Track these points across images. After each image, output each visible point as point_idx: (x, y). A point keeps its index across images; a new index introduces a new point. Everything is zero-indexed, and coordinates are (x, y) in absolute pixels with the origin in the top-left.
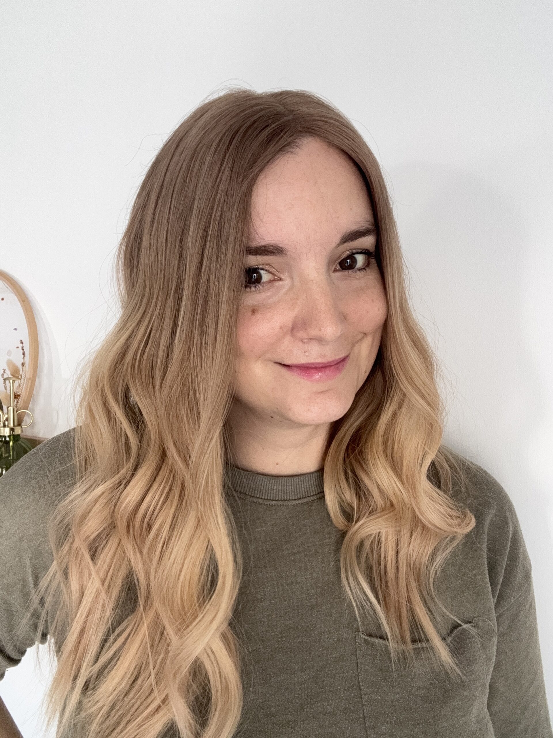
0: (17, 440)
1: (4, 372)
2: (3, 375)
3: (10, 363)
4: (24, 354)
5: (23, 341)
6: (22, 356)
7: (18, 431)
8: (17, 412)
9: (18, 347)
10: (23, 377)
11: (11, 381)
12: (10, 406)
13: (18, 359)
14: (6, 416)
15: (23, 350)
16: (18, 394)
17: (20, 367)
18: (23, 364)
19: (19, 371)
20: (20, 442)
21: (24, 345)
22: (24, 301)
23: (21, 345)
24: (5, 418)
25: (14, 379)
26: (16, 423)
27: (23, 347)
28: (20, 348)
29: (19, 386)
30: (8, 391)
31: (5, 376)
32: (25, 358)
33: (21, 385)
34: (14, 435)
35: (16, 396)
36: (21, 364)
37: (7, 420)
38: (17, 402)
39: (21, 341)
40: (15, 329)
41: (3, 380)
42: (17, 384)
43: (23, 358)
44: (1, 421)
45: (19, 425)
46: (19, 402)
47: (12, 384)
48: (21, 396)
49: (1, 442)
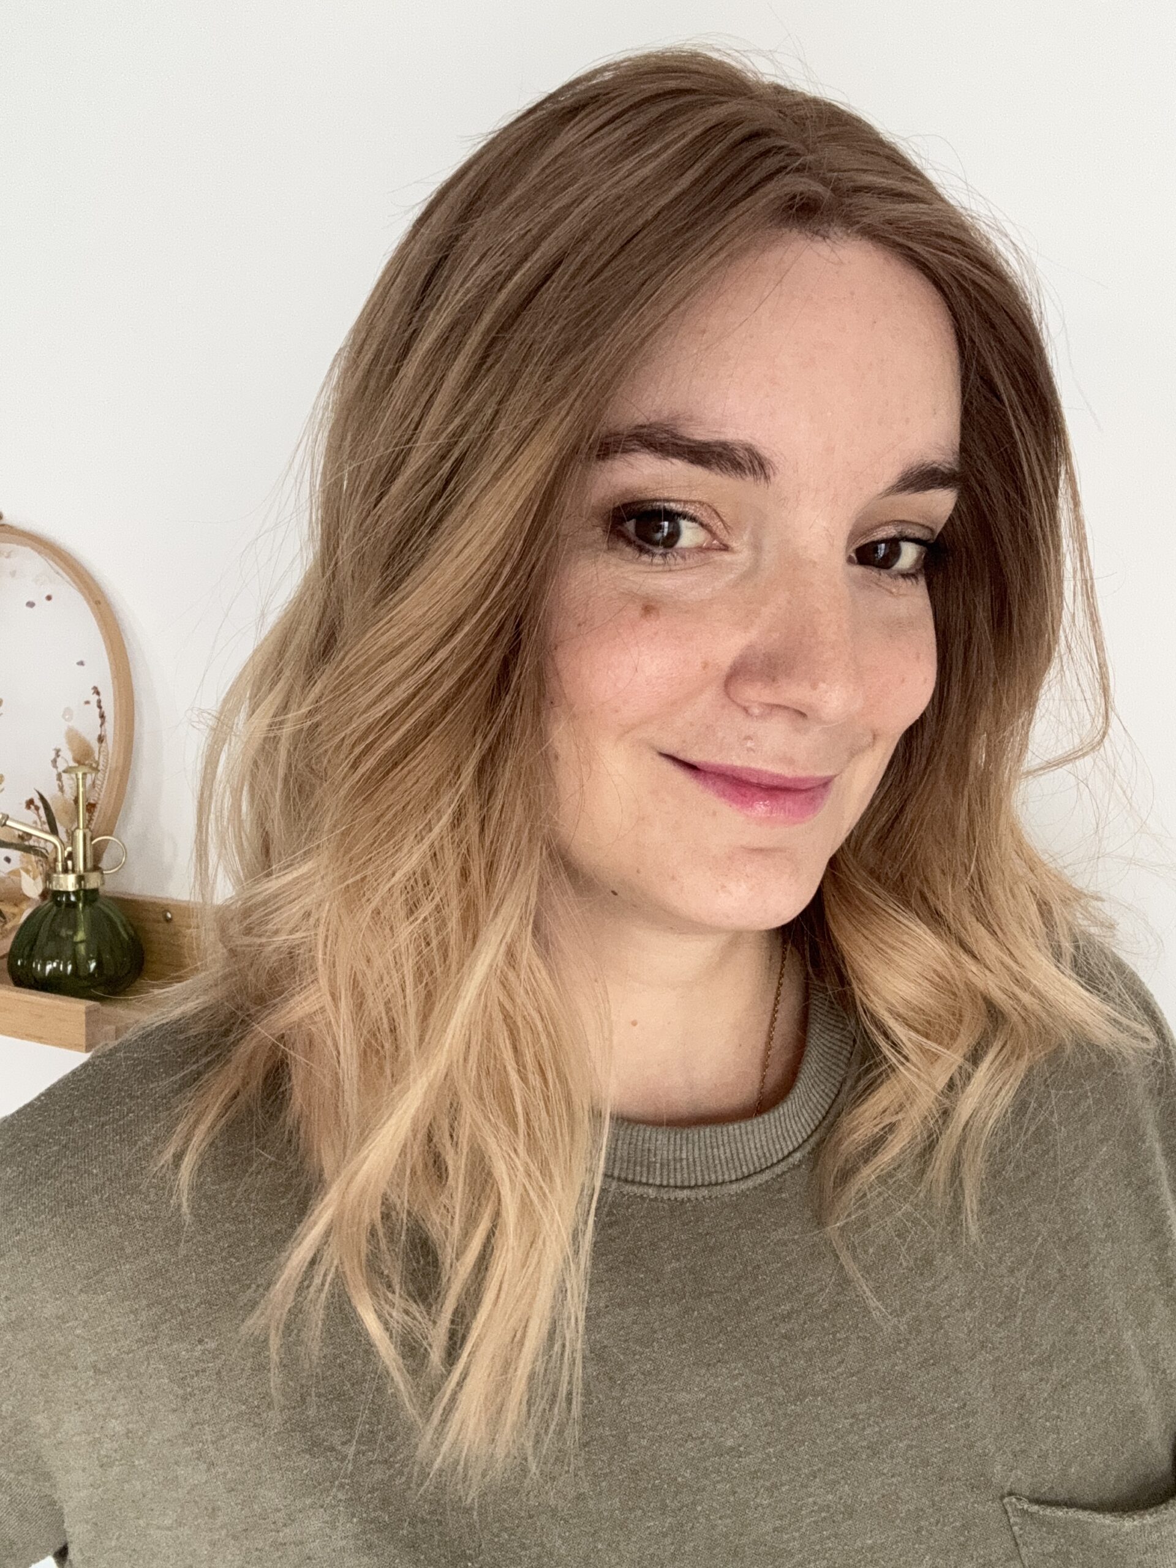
0: (95, 900)
1: (58, 755)
2: (54, 762)
3: (73, 736)
4: (102, 716)
5: (100, 689)
6: (99, 721)
7: (94, 881)
8: (92, 839)
9: (87, 702)
10: (101, 767)
11: (80, 776)
12: (78, 828)
13: (89, 728)
14: (69, 849)
15: (100, 707)
16: (92, 801)
17: (95, 744)
18: (101, 739)
19: (93, 753)
20: (98, 904)
21: (101, 697)
22: (98, 603)
23: (96, 697)
24: (66, 854)
25: (85, 769)
26: (89, 865)
27: (99, 702)
28: (94, 704)
29: (94, 784)
30: (69, 795)
31: (61, 765)
32: (106, 724)
33: (98, 782)
34: (85, 891)
35: (91, 807)
36: (96, 737)
37: (71, 856)
38: (91, 819)
39: (95, 688)
40: (81, 663)
41: (54, 772)
42: (89, 782)
43: (101, 725)
44: (56, 860)
45: (96, 868)
46: (95, 818)
47: (81, 781)
48: (98, 806)
49: (58, 904)
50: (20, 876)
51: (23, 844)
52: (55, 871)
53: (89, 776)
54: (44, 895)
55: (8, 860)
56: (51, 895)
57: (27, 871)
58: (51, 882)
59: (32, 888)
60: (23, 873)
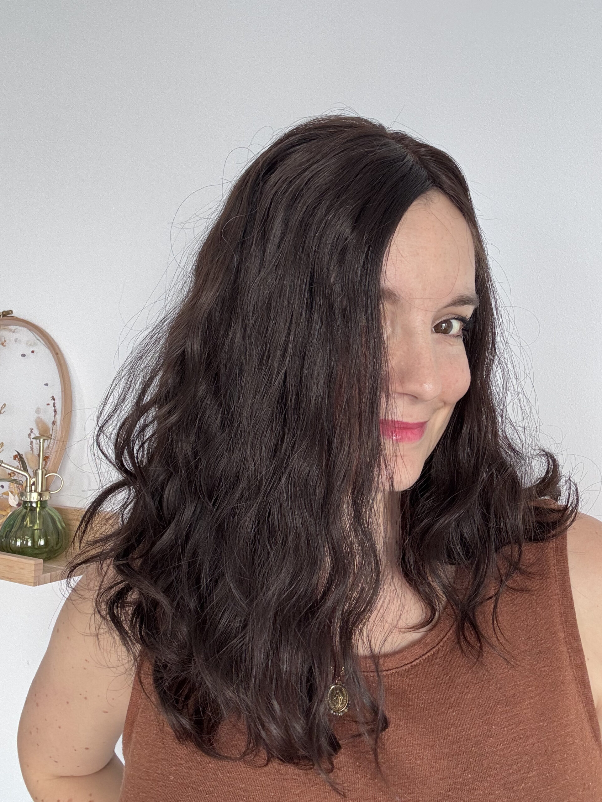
0: (44, 507)
1: (31, 432)
2: (29, 435)
3: (40, 422)
4: (55, 411)
5: (55, 397)
6: (53, 414)
7: (46, 497)
8: (45, 475)
9: (48, 404)
10: (53, 437)
11: (42, 441)
12: (39, 468)
13: (48, 417)
14: (34, 480)
15: (54, 407)
16: (47, 455)
17: (50, 425)
18: (54, 423)
19: (49, 431)
20: (47, 509)
21: (56, 402)
22: (56, 354)
23: (54, 401)
24: (32, 482)
25: (45, 438)
26: (44, 488)
27: (54, 404)
28: (52, 405)
29: (48, 447)
30: (36, 452)
31: (33, 436)
32: (57, 416)
33: (51, 445)
34: (41, 501)
35: (46, 458)
36: (52, 422)
37: (33, 484)
38: (46, 464)
39: (53, 397)
40: (46, 385)
41: (29, 440)
42: (46, 445)
43: (55, 416)
44: (27, 486)
45: (47, 490)
46: (48, 464)
47: (42, 444)
48: (50, 458)
49: (26, 508)
50: (8, 495)
51: (11, 478)
52: (26, 491)
53: (46, 441)
54: (19, 505)
55: (2, 487)
56: (24, 504)
57: (12, 492)
58: (23, 497)
59: (13, 501)
60: (10, 493)
